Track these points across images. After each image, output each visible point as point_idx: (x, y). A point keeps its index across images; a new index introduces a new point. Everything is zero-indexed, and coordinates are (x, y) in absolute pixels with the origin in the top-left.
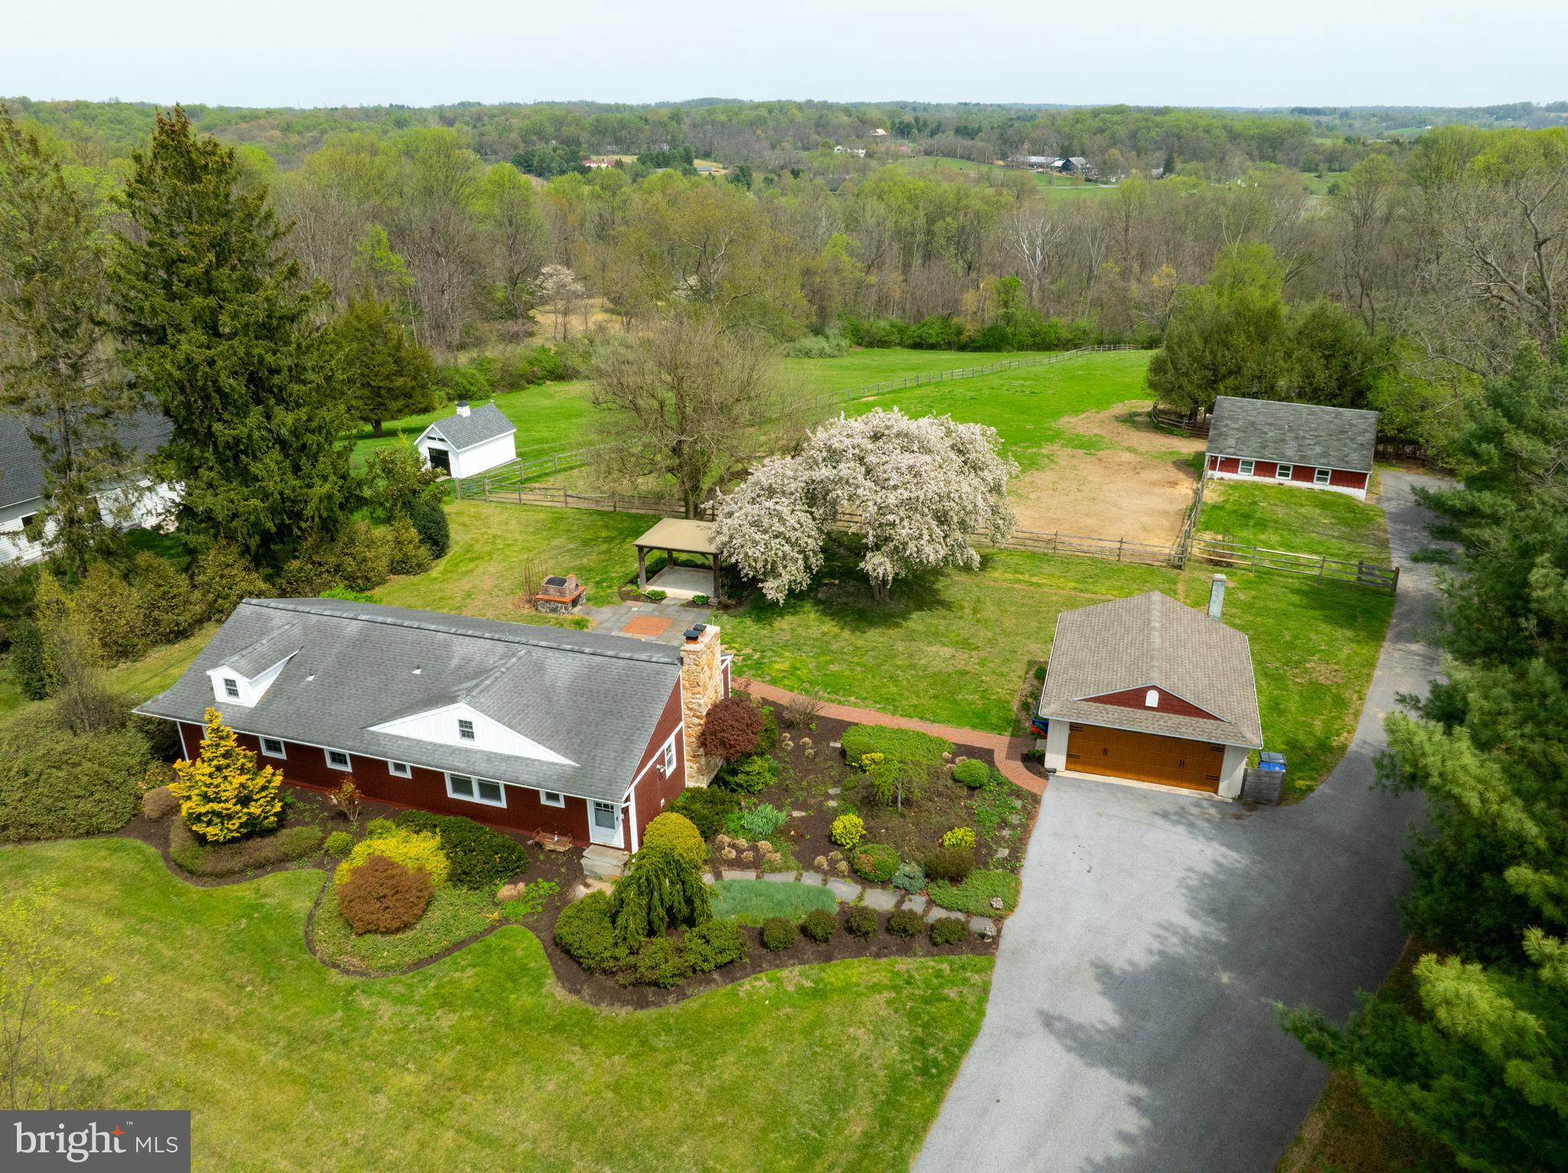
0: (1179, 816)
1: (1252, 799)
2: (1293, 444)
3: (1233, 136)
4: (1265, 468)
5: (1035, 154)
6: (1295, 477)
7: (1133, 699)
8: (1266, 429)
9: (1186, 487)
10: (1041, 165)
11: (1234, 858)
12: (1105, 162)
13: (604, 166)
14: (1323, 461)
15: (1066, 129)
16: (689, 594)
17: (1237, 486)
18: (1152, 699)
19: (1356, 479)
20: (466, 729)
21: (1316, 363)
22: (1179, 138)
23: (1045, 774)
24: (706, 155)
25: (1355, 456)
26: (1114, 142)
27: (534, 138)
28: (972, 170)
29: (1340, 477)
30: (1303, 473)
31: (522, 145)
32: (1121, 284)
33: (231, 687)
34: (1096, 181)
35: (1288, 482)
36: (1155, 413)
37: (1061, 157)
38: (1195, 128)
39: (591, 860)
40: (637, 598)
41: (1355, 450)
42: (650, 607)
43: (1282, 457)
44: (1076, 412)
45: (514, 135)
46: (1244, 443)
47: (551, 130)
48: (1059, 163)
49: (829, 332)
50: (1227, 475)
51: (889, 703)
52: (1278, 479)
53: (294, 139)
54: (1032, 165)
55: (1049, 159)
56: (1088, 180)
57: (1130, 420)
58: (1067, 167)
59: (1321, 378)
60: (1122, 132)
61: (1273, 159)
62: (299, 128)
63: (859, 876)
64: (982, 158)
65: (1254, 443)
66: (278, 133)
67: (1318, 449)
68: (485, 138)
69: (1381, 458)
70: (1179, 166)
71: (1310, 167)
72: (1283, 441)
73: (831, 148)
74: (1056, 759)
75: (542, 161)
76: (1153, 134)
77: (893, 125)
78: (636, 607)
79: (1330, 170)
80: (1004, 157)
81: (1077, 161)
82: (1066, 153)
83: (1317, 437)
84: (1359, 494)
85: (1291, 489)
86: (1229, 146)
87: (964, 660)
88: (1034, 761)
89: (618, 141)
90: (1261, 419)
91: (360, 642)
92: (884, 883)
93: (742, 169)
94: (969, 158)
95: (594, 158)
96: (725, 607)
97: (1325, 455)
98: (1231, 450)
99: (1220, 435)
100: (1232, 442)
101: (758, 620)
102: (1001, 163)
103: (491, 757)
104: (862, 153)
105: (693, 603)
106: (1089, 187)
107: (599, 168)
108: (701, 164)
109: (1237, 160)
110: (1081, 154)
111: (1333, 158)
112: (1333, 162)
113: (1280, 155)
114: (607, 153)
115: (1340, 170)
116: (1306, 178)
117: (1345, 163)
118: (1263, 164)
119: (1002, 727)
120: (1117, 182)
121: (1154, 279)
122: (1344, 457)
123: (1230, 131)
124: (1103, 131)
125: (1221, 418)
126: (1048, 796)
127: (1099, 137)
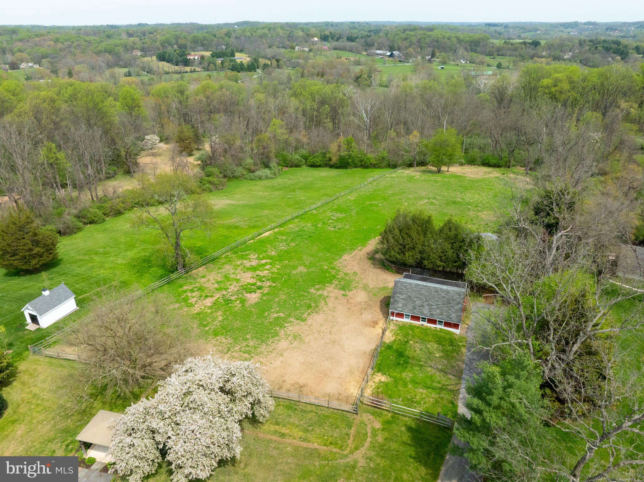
2: (427, 308)
3: (460, 41)
4: (416, 318)
5: (379, 49)
6: (429, 322)
8: (415, 299)
9: (380, 327)
10: (381, 55)
12: (407, 54)
13: (196, 58)
14: (440, 317)
15: (392, 38)
19: (456, 326)
21: (448, 246)
22: (437, 42)
24: (241, 51)
25: (454, 315)
26: (411, 44)
27: (166, 45)
28: (352, 57)
29: (447, 324)
30: (432, 321)
31: (161, 48)
32: (397, 139)
34: (404, 62)
35: (425, 324)
37: (390, 51)
38: (444, 38)
41: (454, 313)
42: (84, 472)
43: (422, 314)
45: (158, 44)
46: (406, 306)
47: (173, 41)
48: (389, 54)
49: (271, 165)
50: (399, 319)
52: (421, 322)
53: (60, 46)
54: (378, 54)
55: (385, 52)
56: (400, 61)
57: (373, 256)
58: (392, 55)
60: (415, 39)
61: (475, 51)
62: (61, 41)
64: (359, 52)
65: (410, 306)
66: (52, 43)
67: (438, 311)
68: (145, 45)
70: (438, 54)
71: (490, 54)
72: (423, 306)
73: (294, 49)
75: (169, 56)
76: (427, 40)
77: (321, 36)
79: (498, 55)
80: (366, 50)
81: (396, 53)
82: (391, 49)
83: (437, 305)
84: (457, 331)
85: (427, 329)
86: (458, 45)
89: (203, 45)
90: (413, 294)
93: (255, 59)
94: (352, 51)
95: (192, 53)
97: (441, 314)
98: (400, 309)
99: (395, 301)
100: (400, 305)
102: (365, 53)
104: (307, 49)
106: (401, 64)
107: (194, 59)
108: (238, 55)
109: (461, 51)
110: (399, 50)
111: (498, 50)
112: (500, 52)
113: (478, 49)
114: (198, 51)
115: (503, 55)
116: (487, 59)
117: (504, 52)
118: (472, 54)
120: (412, 62)
121: (410, 137)
122: (449, 317)
123: (458, 39)
124: (407, 39)
125: (396, 293)
127: (405, 42)
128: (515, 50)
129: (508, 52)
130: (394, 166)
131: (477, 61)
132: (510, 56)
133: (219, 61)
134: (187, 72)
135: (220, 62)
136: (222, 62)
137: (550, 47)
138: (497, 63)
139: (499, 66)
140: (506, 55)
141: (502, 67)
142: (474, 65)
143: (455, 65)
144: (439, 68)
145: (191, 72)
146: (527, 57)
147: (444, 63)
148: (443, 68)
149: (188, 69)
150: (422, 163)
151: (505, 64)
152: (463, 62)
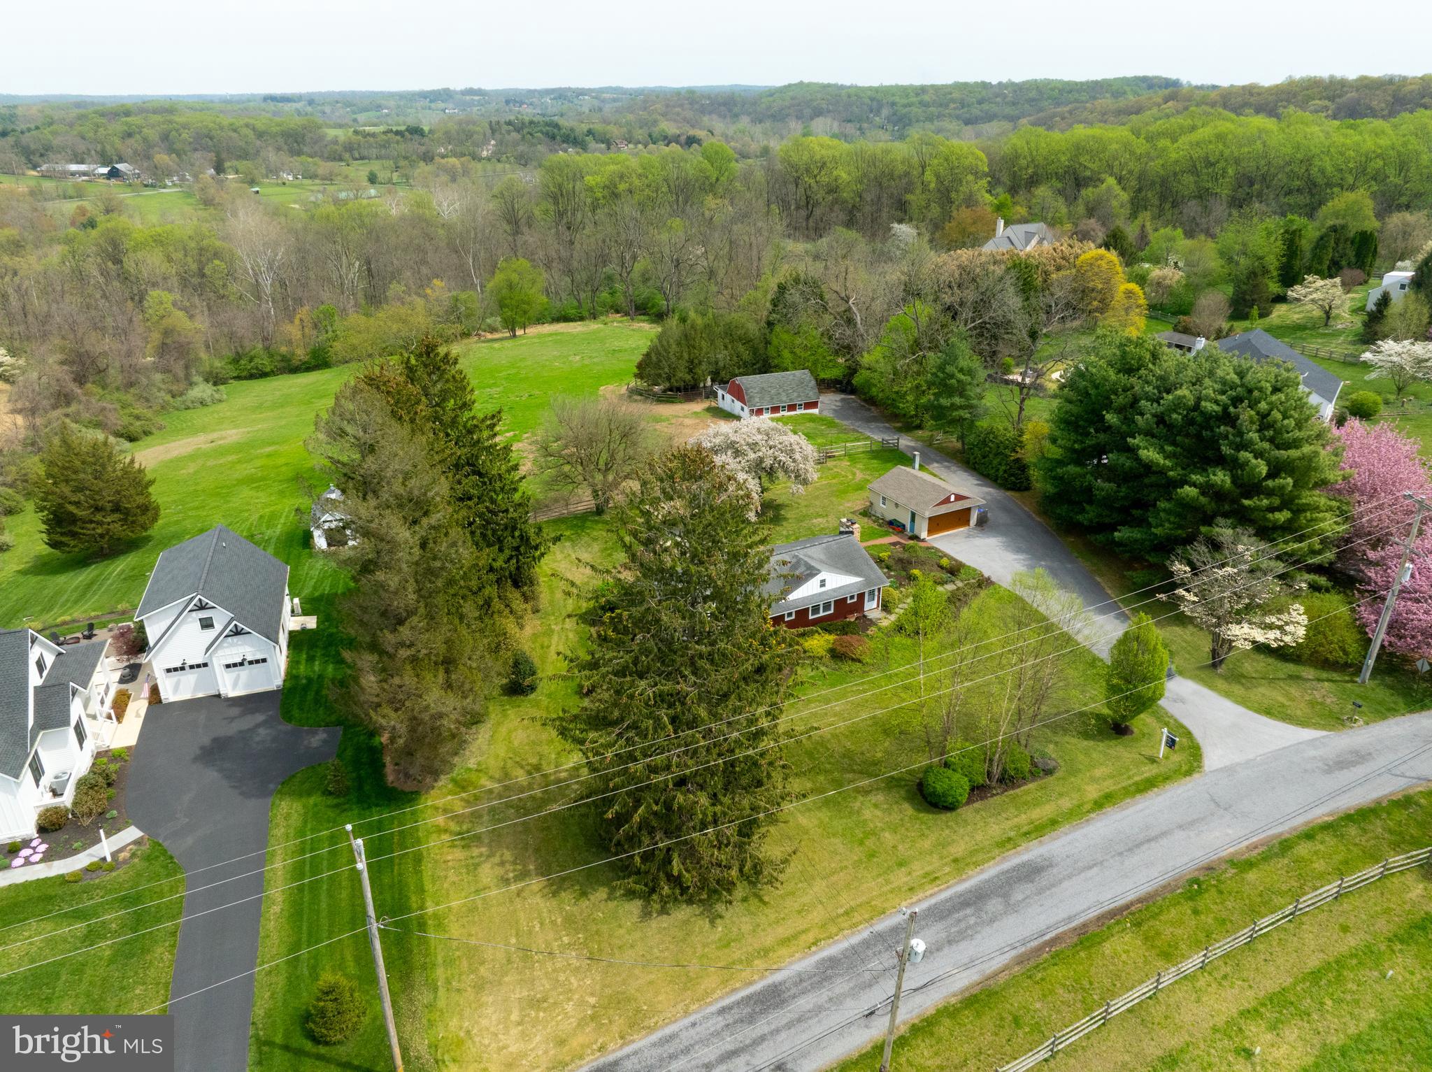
0: (968, 537)
1: (984, 524)
2: (782, 394)
3: (260, 135)
4: (775, 409)
5: (72, 163)
6: (789, 410)
7: (947, 501)
8: (769, 389)
10: (84, 174)
12: (152, 167)
14: (799, 399)
15: (91, 135)
18: (953, 498)
19: (813, 405)
20: (823, 583)
22: (211, 139)
23: (923, 540)
25: (811, 393)
26: (149, 145)
28: (10, 185)
29: (810, 405)
30: (792, 407)
34: (153, 186)
35: (786, 413)
36: (638, 391)
37: (104, 165)
38: (222, 128)
39: (871, 615)
41: (809, 390)
43: (780, 401)
46: (761, 399)
48: (105, 170)
52: (782, 413)
54: (74, 174)
55: (92, 167)
56: (146, 186)
58: (114, 174)
60: (152, 134)
61: (299, 153)
65: (766, 398)
67: (794, 394)
69: (821, 392)
70: (227, 164)
71: (336, 158)
72: (779, 393)
74: (924, 535)
76: (184, 135)
79: (355, 158)
80: (37, 167)
81: (122, 167)
82: (105, 160)
83: (792, 388)
84: (815, 411)
86: (258, 143)
88: (915, 538)
90: (764, 385)
97: (799, 396)
98: (758, 404)
99: (751, 397)
100: (756, 400)
102: (36, 173)
103: (834, 590)
106: (150, 192)
109: (272, 156)
110: (121, 160)
111: (349, 148)
112: (352, 151)
113: (305, 149)
115: (362, 158)
116: (339, 167)
117: (364, 152)
118: (299, 159)
119: (886, 534)
120: (175, 185)
121: (429, 291)
122: (807, 395)
123: (254, 129)
124: (130, 135)
125: (747, 389)
126: (936, 545)
127: (130, 141)
128: (385, 145)
131: (321, 172)
132: (380, 158)
137: (447, 136)
138: (365, 173)
139: (373, 179)
140: (369, 159)
141: (380, 180)
142: (317, 181)
143: (278, 185)
144: (249, 193)
146: (414, 157)
147: (252, 182)
148: (257, 192)
151: (382, 175)
152: (291, 178)
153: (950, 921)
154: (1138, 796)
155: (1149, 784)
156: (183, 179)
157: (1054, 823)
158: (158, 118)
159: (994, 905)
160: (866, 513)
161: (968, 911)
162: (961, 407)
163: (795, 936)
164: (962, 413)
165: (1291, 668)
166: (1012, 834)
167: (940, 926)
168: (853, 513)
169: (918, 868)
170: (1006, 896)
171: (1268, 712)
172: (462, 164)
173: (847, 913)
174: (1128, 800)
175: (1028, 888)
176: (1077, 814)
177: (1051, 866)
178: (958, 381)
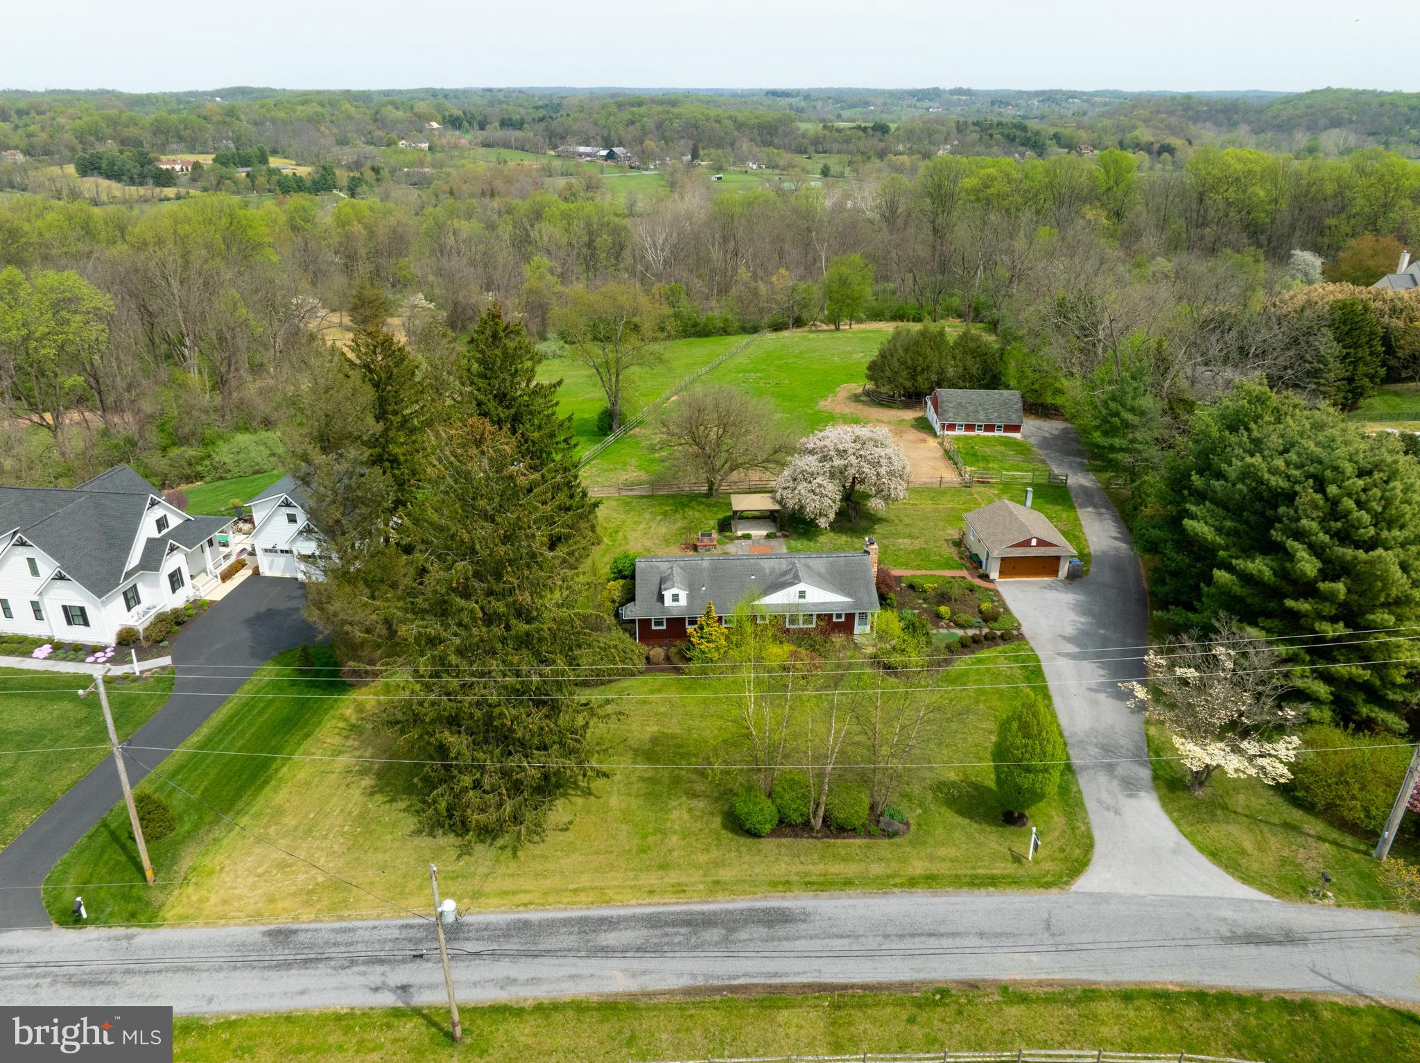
0: (1049, 587)
1: (1074, 576)
2: (982, 412)
3: (740, 126)
4: (970, 427)
5: (581, 145)
6: (986, 430)
7: (1026, 543)
8: (967, 405)
9: (932, 443)
10: (588, 155)
11: (1078, 597)
12: (641, 152)
13: (178, 168)
14: (999, 420)
15: (603, 121)
16: (764, 533)
17: (958, 438)
18: (1034, 542)
19: (1016, 428)
20: (802, 594)
21: (969, 361)
22: (696, 128)
23: (992, 581)
24: (274, 152)
25: (1014, 416)
26: (645, 132)
27: (92, 139)
28: (531, 162)
29: (1009, 428)
30: (990, 428)
31: (81, 147)
33: (675, 598)
34: (638, 168)
35: (982, 433)
36: (867, 393)
37: (605, 148)
38: (707, 119)
39: (861, 640)
40: (738, 538)
41: (1013, 412)
42: (749, 542)
43: (978, 420)
44: (825, 397)
45: (68, 137)
46: (957, 414)
47: (108, 131)
48: (604, 153)
50: (950, 433)
51: (906, 565)
52: (977, 432)
54: (580, 155)
55: (595, 149)
56: (631, 168)
57: (856, 398)
58: (611, 156)
59: (974, 370)
60: (650, 123)
61: (770, 144)
63: (959, 625)
64: (535, 150)
65: (962, 414)
67: (996, 414)
69: (1027, 415)
70: (701, 153)
71: (801, 150)
72: (976, 411)
73: (395, 143)
74: (994, 575)
75: (111, 164)
76: (675, 125)
77: (444, 118)
78: (744, 543)
79: (817, 152)
80: (555, 147)
81: (618, 150)
82: (607, 144)
83: (993, 407)
84: (1017, 436)
85: (986, 437)
86: (736, 133)
87: (918, 544)
88: (985, 577)
89: (181, 139)
90: (964, 401)
91: (714, 569)
92: (971, 627)
93: (324, 168)
94: (523, 149)
95: (163, 158)
96: (785, 536)
97: (1000, 417)
98: (952, 419)
100: (951, 414)
101: (810, 540)
102: (553, 153)
103: (814, 604)
104: (425, 146)
105: (768, 536)
106: (634, 173)
107: (173, 169)
108: (274, 162)
109: (745, 145)
110: (621, 144)
111: (816, 141)
112: (817, 145)
113: (775, 141)
114: (173, 152)
115: (825, 152)
116: (800, 159)
117: (828, 146)
118: (766, 149)
119: (960, 567)
120: (656, 168)
121: (774, 279)
122: (1009, 419)
123: (735, 121)
124: (633, 123)
125: (943, 402)
126: (1000, 589)
127: (631, 128)
128: (847, 141)
129: (836, 146)
130: (755, 330)
131: (782, 163)
132: (839, 152)
133: (241, 173)
134: (168, 199)
135: (244, 174)
136: (248, 175)
137: (910, 135)
138: (821, 166)
139: (825, 172)
140: (829, 153)
141: (831, 173)
142: (777, 171)
143: (741, 172)
144: (713, 178)
145: (178, 197)
146: (871, 153)
147: (719, 169)
148: (719, 178)
149: (170, 192)
150: (798, 323)
151: (835, 169)
152: (755, 167)
153: (658, 932)
154: (966, 889)
155: (992, 882)
156: (663, 163)
157: (848, 883)
158: (659, 108)
159: (714, 934)
160: (959, 544)
161: (683, 930)
162: (1122, 450)
163: (514, 893)
164: (1120, 456)
165: (1297, 815)
166: (794, 878)
167: (644, 932)
168: (947, 541)
169: (673, 877)
170: (732, 931)
171: (1214, 855)
172: (912, 161)
173: (575, 891)
174: (950, 890)
175: (762, 931)
176: (883, 884)
177: (804, 921)
178: (1122, 421)
